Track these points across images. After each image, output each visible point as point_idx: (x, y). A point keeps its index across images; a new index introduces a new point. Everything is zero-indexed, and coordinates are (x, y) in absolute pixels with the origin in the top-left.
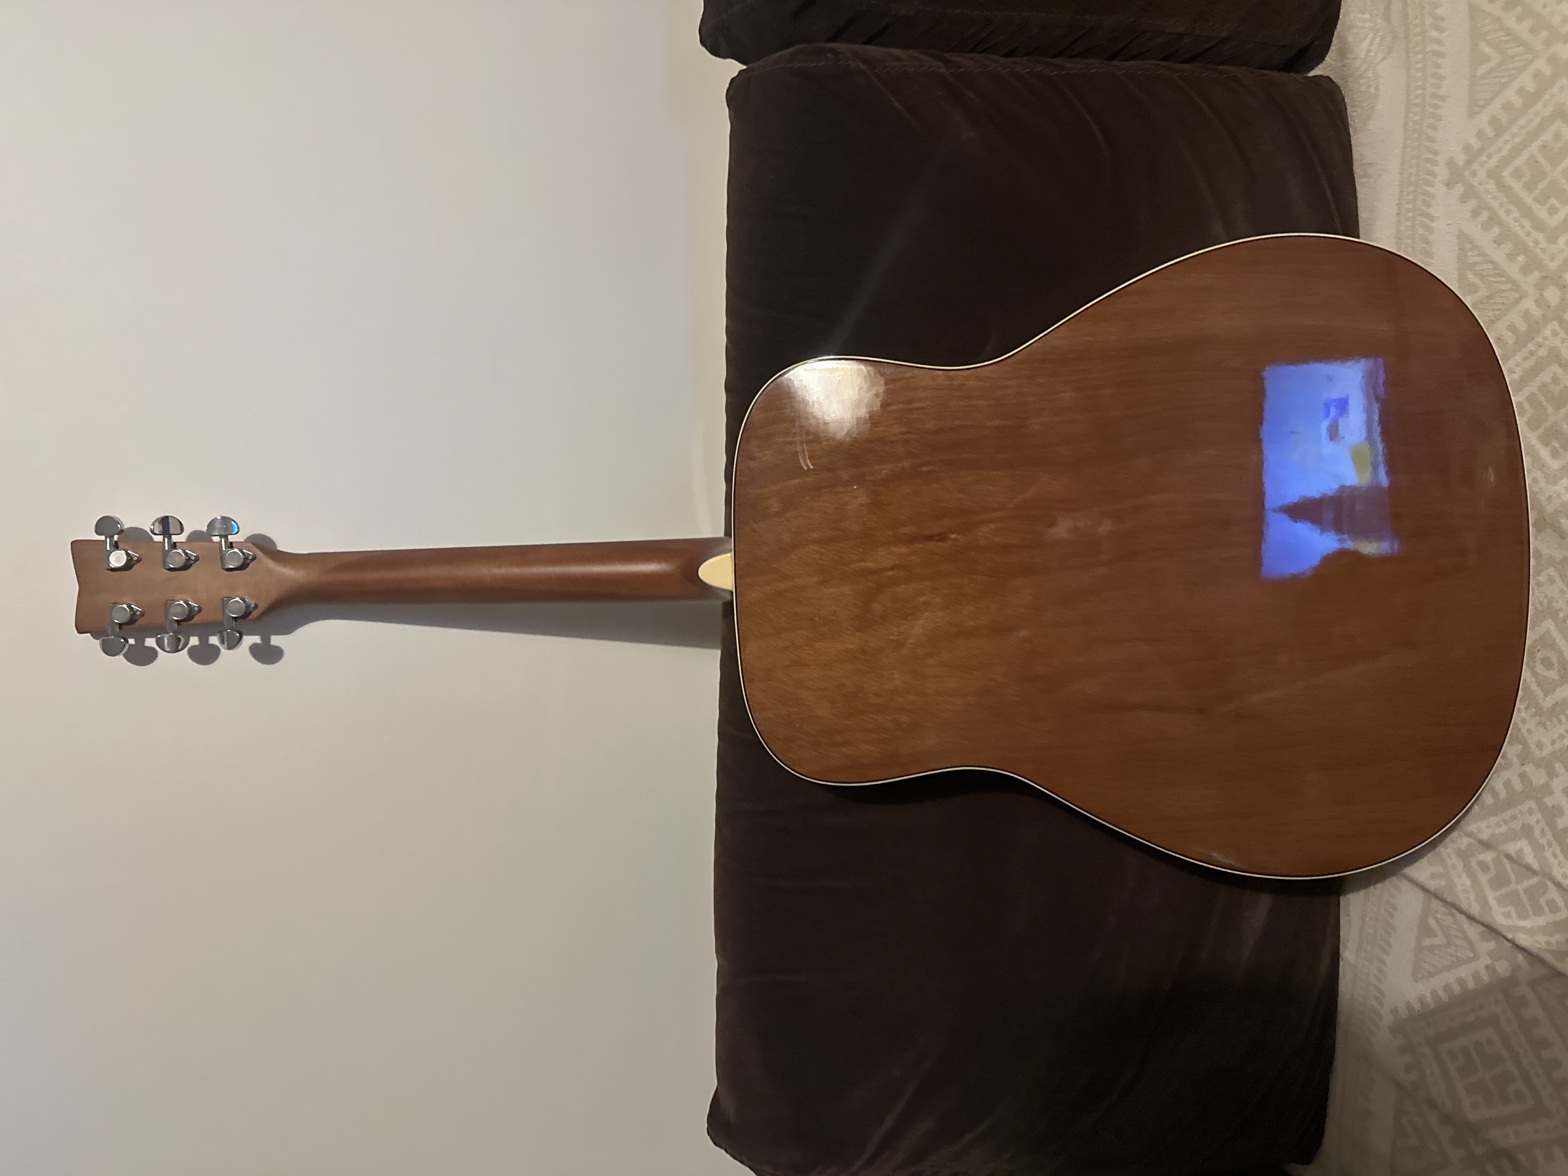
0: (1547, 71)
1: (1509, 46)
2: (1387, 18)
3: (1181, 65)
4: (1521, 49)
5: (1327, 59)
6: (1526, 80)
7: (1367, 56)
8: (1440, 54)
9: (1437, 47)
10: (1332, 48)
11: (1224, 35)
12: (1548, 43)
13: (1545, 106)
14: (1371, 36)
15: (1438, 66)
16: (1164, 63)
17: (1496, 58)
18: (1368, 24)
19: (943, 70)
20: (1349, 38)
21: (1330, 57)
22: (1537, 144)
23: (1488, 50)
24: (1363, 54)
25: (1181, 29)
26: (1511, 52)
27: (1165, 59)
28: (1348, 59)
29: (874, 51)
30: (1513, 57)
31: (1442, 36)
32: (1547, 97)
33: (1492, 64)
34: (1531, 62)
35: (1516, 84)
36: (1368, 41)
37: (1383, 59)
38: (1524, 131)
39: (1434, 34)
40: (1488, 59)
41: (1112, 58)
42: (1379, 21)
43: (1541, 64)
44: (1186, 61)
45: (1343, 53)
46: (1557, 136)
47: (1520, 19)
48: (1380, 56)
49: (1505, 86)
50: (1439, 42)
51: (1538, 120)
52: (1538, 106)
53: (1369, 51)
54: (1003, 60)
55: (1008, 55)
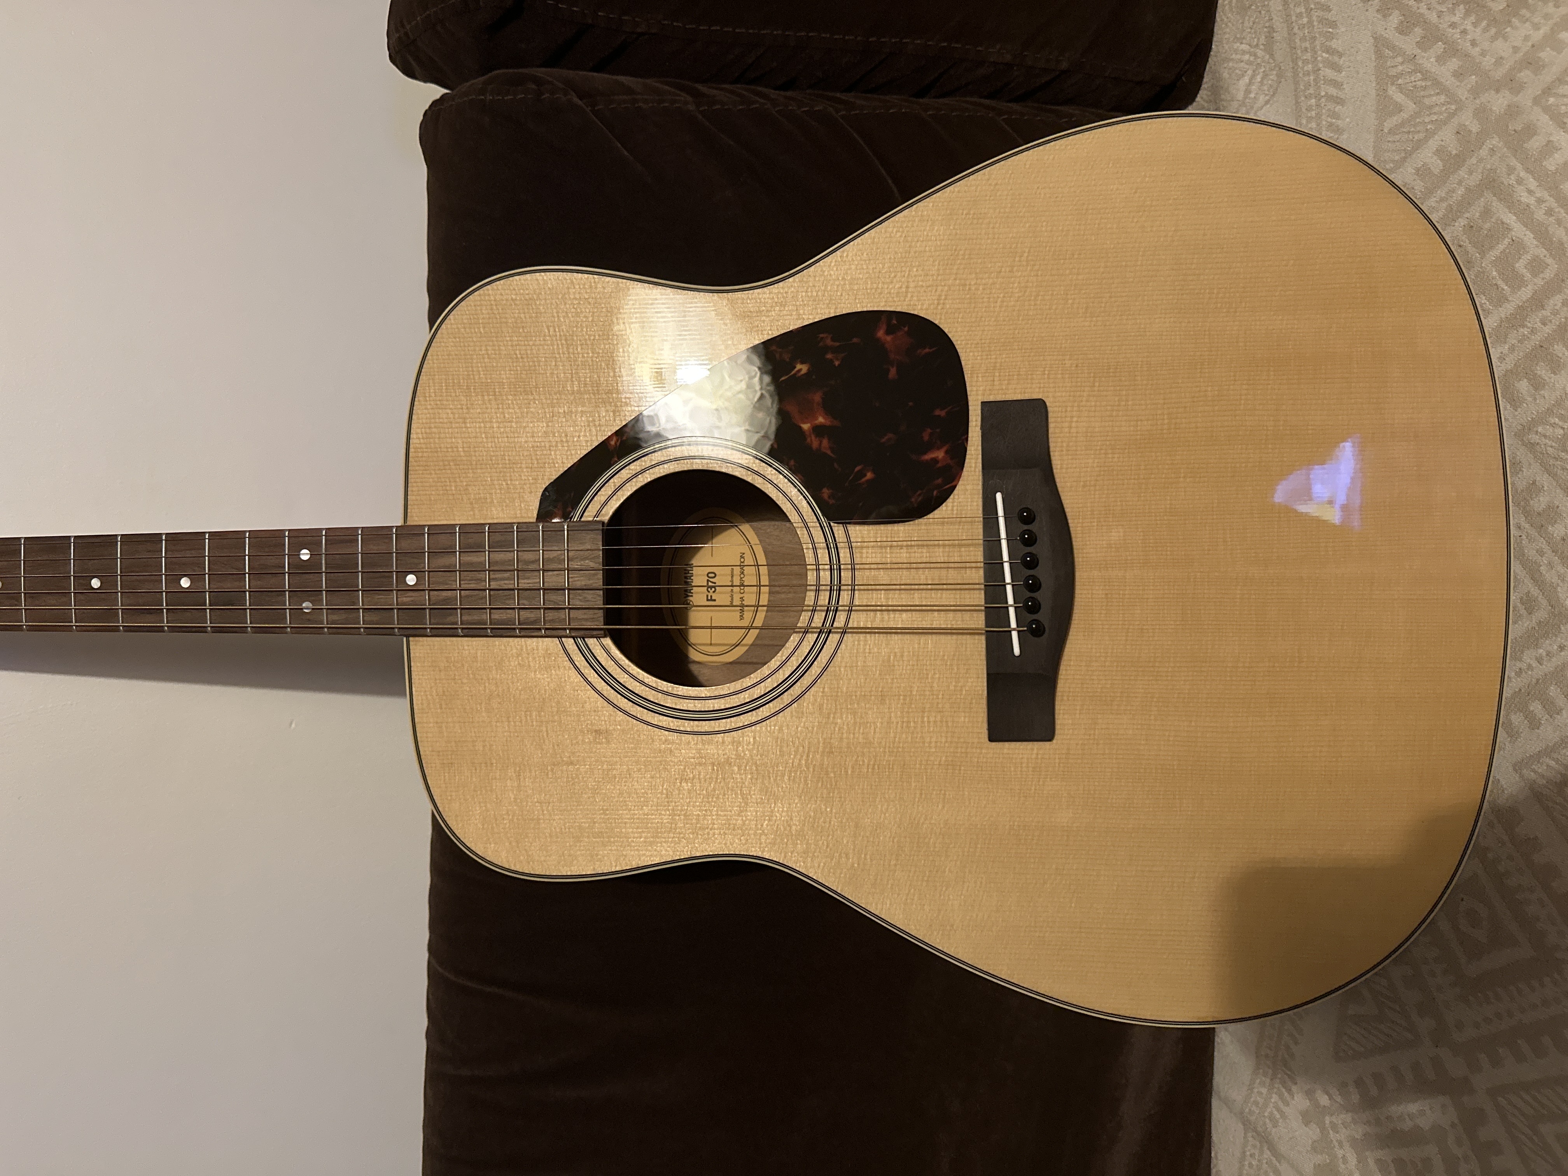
0: (1475, 127)
1: (1426, 93)
2: (1269, 48)
3: (1010, 105)
4: (1443, 98)
5: (1198, 99)
6: (1446, 137)
7: (1245, 98)
8: (1339, 101)
9: (1333, 91)
10: (1204, 86)
11: (1064, 65)
12: (1476, 92)
13: (1471, 173)
14: (1250, 72)
15: (1335, 115)
16: (987, 102)
17: (1410, 107)
18: (1247, 57)
19: (691, 107)
20: (1224, 74)
21: (1202, 98)
22: (1462, 222)
23: (1399, 97)
24: (1240, 96)
25: (1008, 58)
26: (1427, 101)
27: (991, 96)
28: (1222, 100)
29: (600, 79)
30: (1430, 107)
31: (1340, 77)
32: (1474, 160)
33: (1405, 115)
34: (1453, 115)
35: (1433, 144)
36: (1246, 79)
37: (1267, 102)
38: (1444, 205)
39: (1329, 73)
40: (1399, 109)
41: (921, 94)
42: (1260, 53)
43: (1468, 120)
44: (1017, 100)
45: (1216, 91)
46: (1487, 213)
47: (1441, 60)
48: (1262, 99)
49: (1418, 145)
50: (1338, 85)
51: (1461, 191)
52: (1462, 173)
53: (1248, 91)
54: (773, 93)
55: (784, 87)
